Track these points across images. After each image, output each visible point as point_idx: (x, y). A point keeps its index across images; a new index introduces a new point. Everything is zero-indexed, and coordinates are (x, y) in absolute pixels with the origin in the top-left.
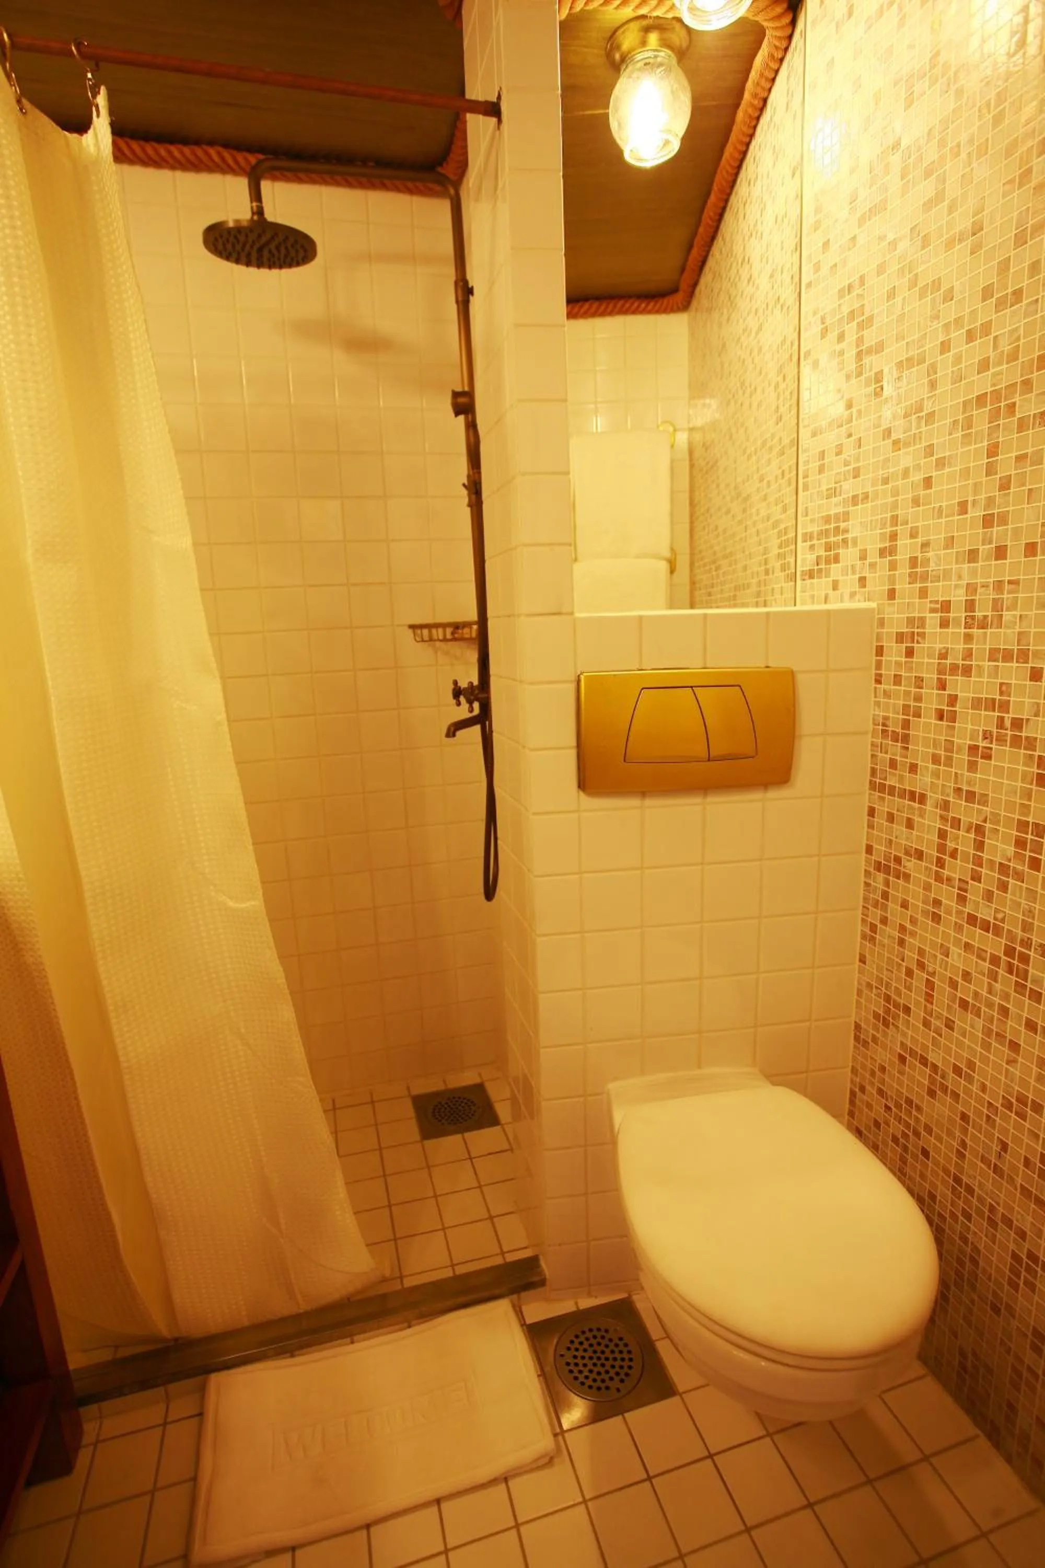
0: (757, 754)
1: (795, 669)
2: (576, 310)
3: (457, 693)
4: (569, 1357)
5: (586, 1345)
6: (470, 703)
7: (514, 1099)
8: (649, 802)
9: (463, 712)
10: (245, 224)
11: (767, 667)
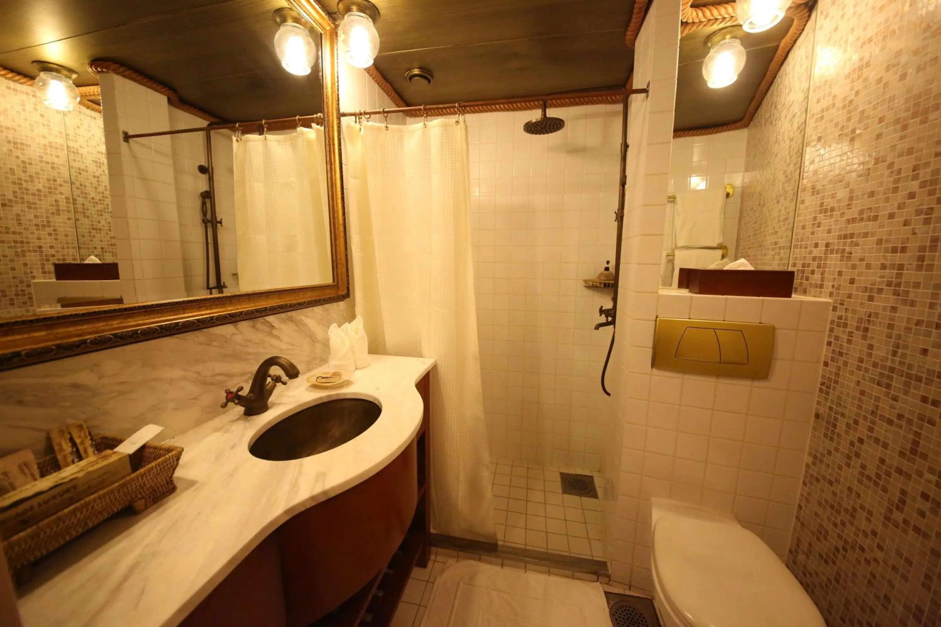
0: (748, 362)
1: (776, 326)
2: (677, 135)
3: (601, 311)
4: (617, 617)
5: (625, 613)
6: (607, 317)
7: (605, 489)
8: (687, 376)
9: (603, 319)
10: (539, 120)
11: (760, 323)
